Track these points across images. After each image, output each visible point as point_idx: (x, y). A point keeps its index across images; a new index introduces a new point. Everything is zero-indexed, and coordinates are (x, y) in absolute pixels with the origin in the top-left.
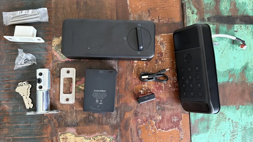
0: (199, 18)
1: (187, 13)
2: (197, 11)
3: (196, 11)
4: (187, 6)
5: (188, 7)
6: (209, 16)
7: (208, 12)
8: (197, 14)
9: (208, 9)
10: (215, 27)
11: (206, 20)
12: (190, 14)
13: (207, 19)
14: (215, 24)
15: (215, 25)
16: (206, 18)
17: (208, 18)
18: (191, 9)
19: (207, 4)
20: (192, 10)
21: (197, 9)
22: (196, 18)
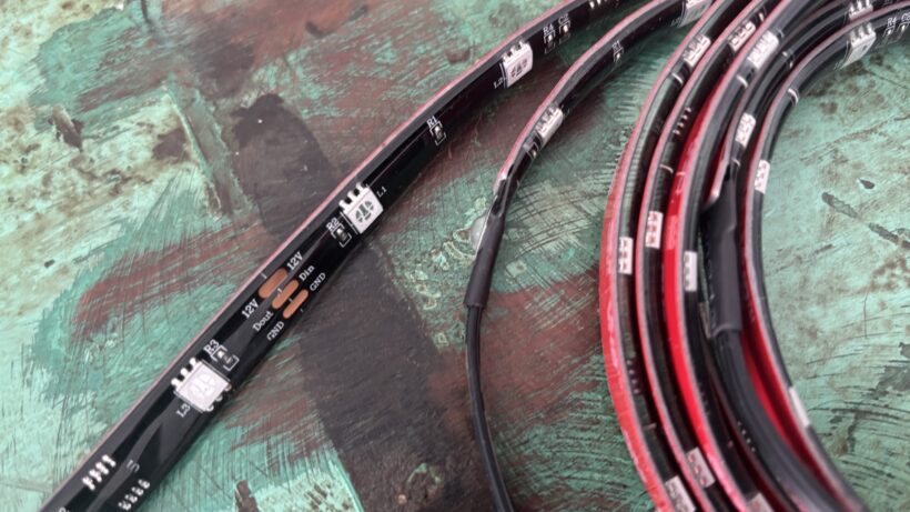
7: (351, 69)
10: (197, 225)
11: (234, 91)
13: (249, 99)
14: (227, 209)
15: (216, 221)
16: (267, 76)
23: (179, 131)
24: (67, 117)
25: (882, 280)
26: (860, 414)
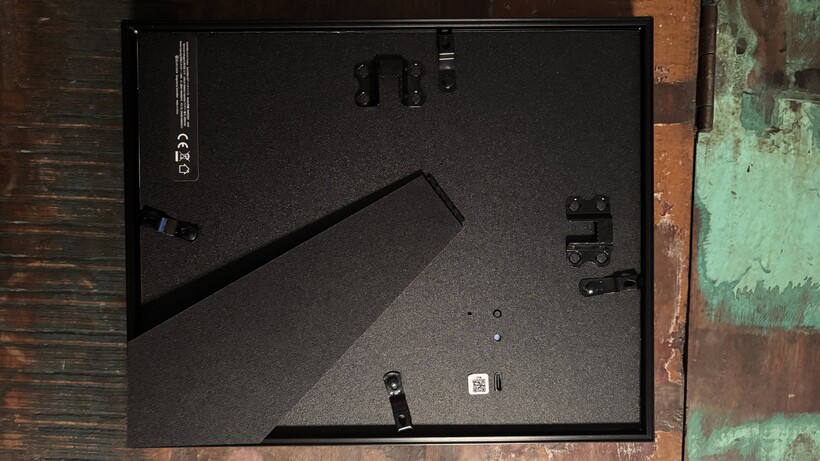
0: (763, 69)
1: (719, 49)
2: (759, 44)
3: (753, 41)
4: (721, 21)
5: (725, 24)
6: (804, 65)
8: (755, 54)
9: (802, 35)
12: (730, 52)
17: (798, 74)
18: (734, 34)
19: (800, 17)
20: (739, 35)
21: (760, 33)
22: (753, 72)
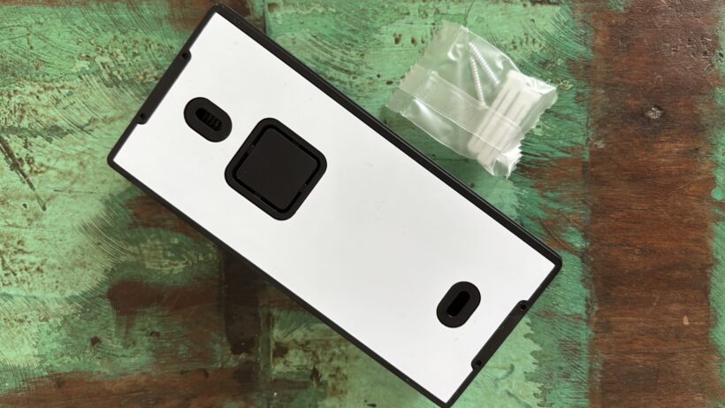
23: (275, 356)
24: (314, 383)
25: (43, 169)
26: (81, 128)
